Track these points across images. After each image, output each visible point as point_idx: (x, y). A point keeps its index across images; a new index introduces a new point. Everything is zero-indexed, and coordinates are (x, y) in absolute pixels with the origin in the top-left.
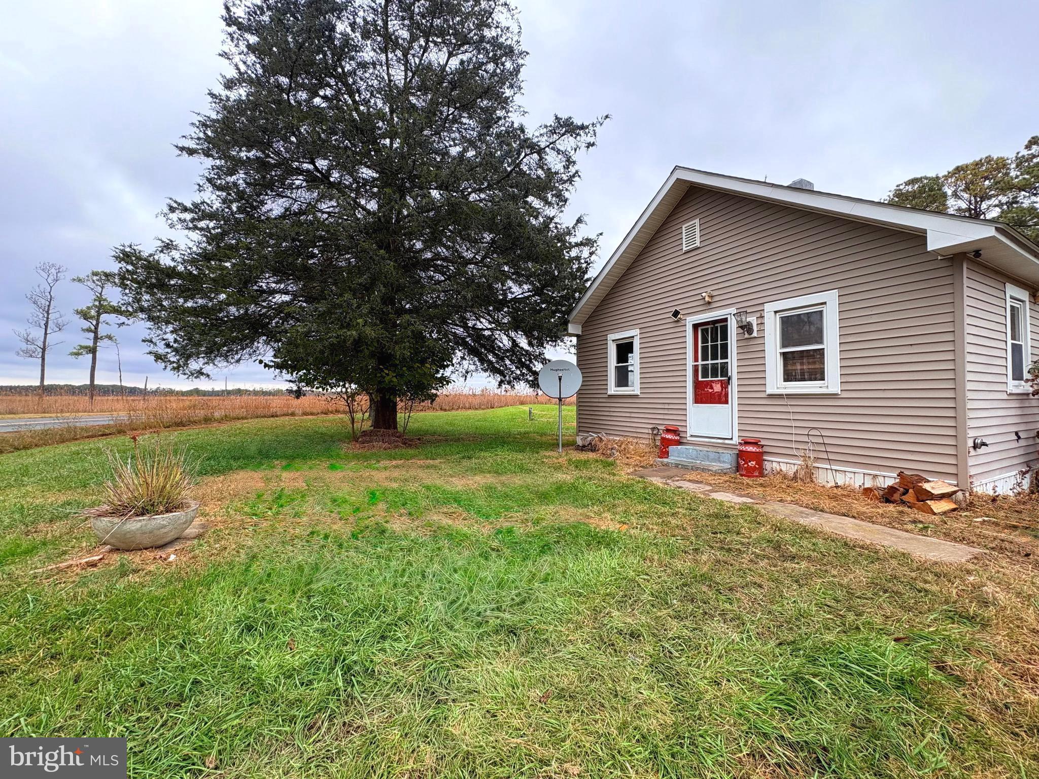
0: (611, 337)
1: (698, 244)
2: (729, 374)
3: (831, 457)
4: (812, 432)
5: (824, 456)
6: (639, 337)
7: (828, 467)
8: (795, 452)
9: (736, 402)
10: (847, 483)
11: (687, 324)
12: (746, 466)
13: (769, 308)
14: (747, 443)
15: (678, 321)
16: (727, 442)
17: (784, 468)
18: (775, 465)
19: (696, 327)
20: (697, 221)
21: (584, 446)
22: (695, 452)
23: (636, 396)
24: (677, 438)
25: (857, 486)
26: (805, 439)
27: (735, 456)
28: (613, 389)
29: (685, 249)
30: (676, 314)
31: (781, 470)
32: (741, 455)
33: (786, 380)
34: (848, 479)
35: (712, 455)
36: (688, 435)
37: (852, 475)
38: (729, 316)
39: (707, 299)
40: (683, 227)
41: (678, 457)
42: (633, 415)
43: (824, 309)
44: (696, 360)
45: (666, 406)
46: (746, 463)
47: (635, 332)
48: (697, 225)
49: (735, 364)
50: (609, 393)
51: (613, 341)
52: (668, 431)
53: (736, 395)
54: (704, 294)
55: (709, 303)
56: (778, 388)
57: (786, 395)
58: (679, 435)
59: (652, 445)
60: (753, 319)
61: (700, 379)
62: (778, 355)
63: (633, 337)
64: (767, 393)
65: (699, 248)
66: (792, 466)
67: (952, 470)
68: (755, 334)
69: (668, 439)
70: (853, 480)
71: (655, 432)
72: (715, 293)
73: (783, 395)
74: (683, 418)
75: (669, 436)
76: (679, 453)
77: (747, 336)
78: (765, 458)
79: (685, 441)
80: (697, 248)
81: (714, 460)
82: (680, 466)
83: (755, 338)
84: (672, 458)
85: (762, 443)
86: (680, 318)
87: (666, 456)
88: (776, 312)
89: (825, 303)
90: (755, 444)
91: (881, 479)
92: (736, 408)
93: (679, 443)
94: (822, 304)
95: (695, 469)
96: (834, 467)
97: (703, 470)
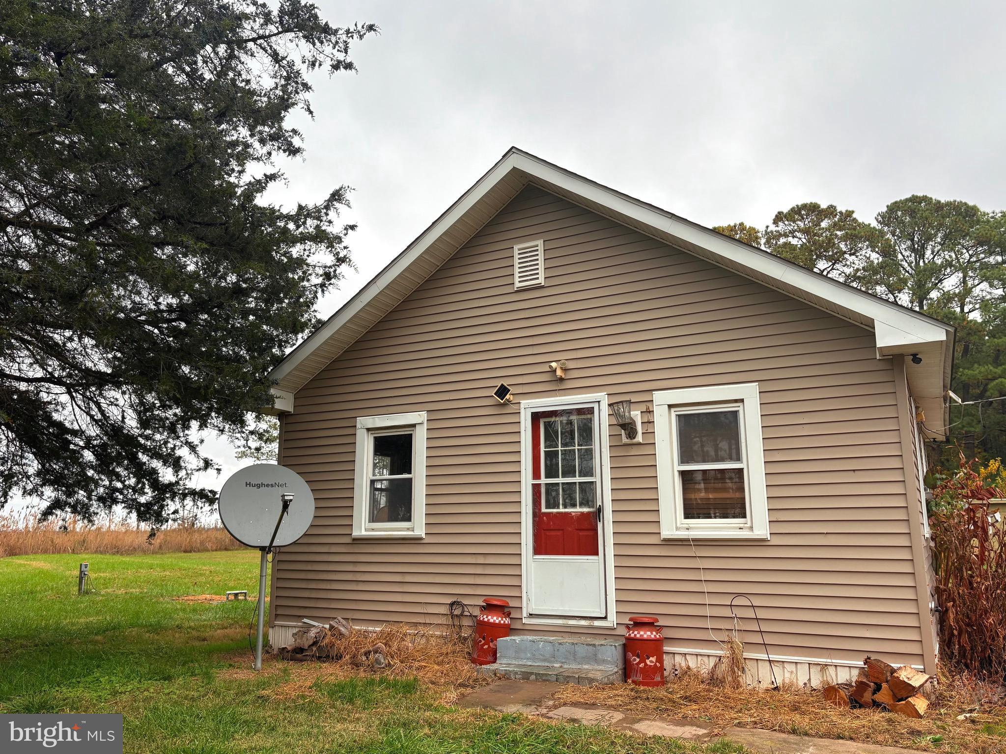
0: (365, 422)
1: (541, 281)
2: (599, 503)
3: (769, 640)
4: (738, 601)
5: (757, 639)
6: (425, 426)
7: (764, 656)
8: (712, 636)
9: (610, 551)
10: (787, 681)
11: (522, 411)
12: (642, 665)
13: (661, 398)
14: (638, 624)
15: (504, 405)
16: (597, 623)
17: (692, 663)
18: (678, 659)
19: (536, 417)
20: (540, 243)
21: (299, 650)
22: (549, 648)
23: (416, 541)
24: (507, 621)
25: (801, 684)
26: (727, 612)
27: (620, 649)
28: (363, 527)
29: (518, 284)
30: (502, 391)
31: (689, 668)
32: (630, 646)
33: (687, 516)
34: (787, 675)
35: (581, 651)
36: (525, 615)
37: (792, 667)
38: (596, 406)
39: (559, 373)
40: (516, 248)
41: (516, 658)
42: (408, 578)
43: (741, 409)
44: (536, 475)
45: (481, 560)
46: (643, 661)
47: (418, 417)
48: (541, 248)
49: (608, 485)
50: (356, 533)
51: (368, 430)
52: (489, 607)
53: (610, 540)
54: (554, 365)
55: (561, 379)
56: (677, 529)
57: (694, 540)
58: (509, 614)
59: (455, 636)
60: (636, 415)
61: (544, 510)
62: (676, 474)
63: (414, 426)
64: (663, 537)
65: (543, 287)
66: (706, 659)
67: (915, 649)
68: (639, 438)
69: (494, 625)
70: (794, 675)
71: (457, 612)
72: (571, 365)
73: (687, 540)
74: (514, 582)
75: (494, 619)
76: (519, 650)
77: (625, 440)
78: (666, 648)
79: (517, 625)
80: (540, 287)
81: (586, 659)
82: (533, 677)
83: (640, 444)
84: (505, 661)
85: (661, 622)
86: (508, 400)
87: (490, 658)
88: (670, 406)
89: (742, 401)
90: (650, 625)
91: (831, 670)
92: (611, 562)
93: (508, 630)
94: (736, 401)
95: (564, 679)
96: (773, 657)
97: (579, 680)
